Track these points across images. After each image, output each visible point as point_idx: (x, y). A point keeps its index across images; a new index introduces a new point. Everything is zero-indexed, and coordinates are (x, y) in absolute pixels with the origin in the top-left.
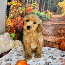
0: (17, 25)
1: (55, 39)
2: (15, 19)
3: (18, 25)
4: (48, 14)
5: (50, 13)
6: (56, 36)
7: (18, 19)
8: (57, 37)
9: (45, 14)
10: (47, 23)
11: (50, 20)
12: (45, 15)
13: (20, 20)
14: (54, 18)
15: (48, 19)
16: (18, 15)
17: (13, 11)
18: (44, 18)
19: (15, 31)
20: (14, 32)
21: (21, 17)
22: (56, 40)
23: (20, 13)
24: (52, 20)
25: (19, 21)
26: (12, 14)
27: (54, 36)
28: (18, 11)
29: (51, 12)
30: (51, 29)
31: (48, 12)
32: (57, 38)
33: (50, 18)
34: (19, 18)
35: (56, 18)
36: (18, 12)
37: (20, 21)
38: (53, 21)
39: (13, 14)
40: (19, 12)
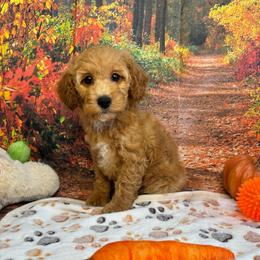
0: (32, 94)
1: (202, 156)
2: (24, 70)
3: (38, 96)
4: (171, 52)
5: (177, 49)
6: (205, 143)
7: (36, 70)
8: (212, 149)
9: (158, 55)
10: (168, 92)
11: (181, 81)
12: (160, 59)
13: (47, 72)
14: (194, 69)
15: (173, 73)
16: (35, 51)
17: (14, 32)
18: (154, 71)
19: (20, 122)
20: (19, 129)
21: (53, 61)
22: (207, 160)
23: (47, 40)
24: (188, 77)
25: (41, 78)
26: (7, 44)
27: (199, 144)
28: (36, 32)
29: (181, 43)
30: (186, 116)
31: (170, 47)
32: (209, 154)
33: (178, 72)
34: (43, 65)
35: (202, 70)
36: (38, 35)
37: (47, 76)
38: (194, 83)
39: (11, 47)
40: (42, 35)
